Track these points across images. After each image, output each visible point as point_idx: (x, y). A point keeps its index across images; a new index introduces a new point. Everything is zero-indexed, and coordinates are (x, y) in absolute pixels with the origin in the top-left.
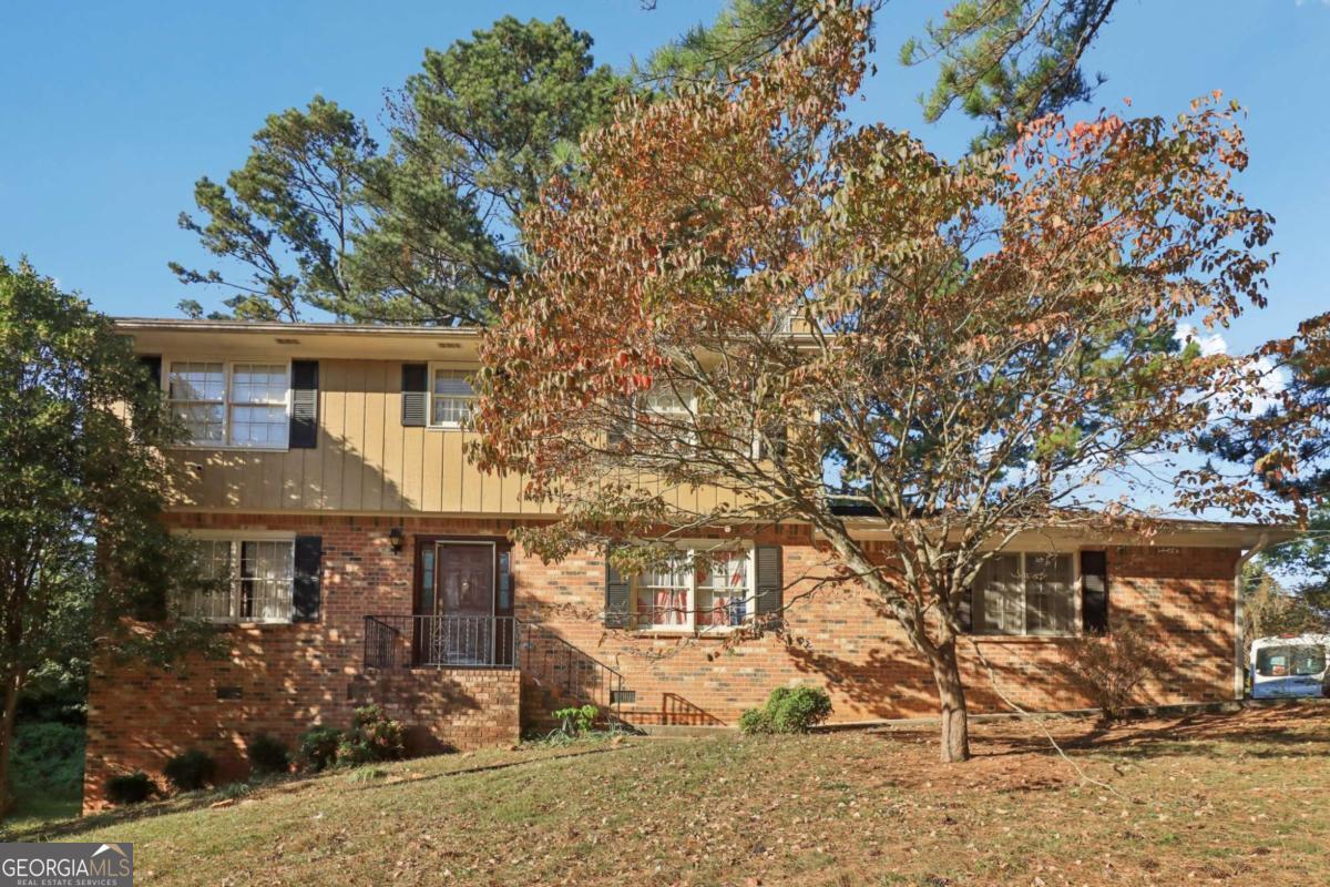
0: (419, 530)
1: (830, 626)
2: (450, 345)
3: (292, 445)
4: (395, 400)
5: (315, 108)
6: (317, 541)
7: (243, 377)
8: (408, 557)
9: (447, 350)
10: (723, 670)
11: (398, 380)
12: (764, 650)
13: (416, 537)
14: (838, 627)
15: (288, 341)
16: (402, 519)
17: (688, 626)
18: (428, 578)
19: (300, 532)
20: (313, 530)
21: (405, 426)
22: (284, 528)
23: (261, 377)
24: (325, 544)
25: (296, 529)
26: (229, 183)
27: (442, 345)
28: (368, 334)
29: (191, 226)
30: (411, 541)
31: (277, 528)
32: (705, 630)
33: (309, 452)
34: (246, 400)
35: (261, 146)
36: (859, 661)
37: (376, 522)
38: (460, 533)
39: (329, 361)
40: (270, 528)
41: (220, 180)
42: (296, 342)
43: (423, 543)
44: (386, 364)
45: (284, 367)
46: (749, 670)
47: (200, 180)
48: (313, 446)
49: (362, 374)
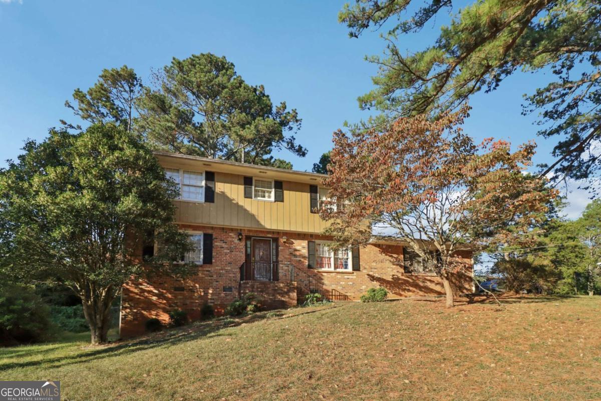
0: (246, 233)
1: (373, 270)
2: (263, 172)
3: (205, 201)
4: (242, 187)
5: (124, 69)
6: (211, 235)
7: (186, 175)
8: (243, 243)
9: (262, 174)
10: (344, 283)
11: (243, 181)
12: (355, 277)
13: (246, 236)
14: (376, 270)
15: (208, 165)
16: (241, 230)
17: (332, 269)
18: (249, 250)
19: (205, 232)
20: (210, 232)
21: (245, 197)
22: (200, 230)
23: (192, 176)
24: (214, 237)
25: (203, 231)
26: (88, 92)
27: (260, 172)
28: (239, 166)
29: (70, 106)
30: (244, 237)
31: (196, 230)
32: (338, 270)
33: (212, 204)
34: (188, 183)
35: (101, 80)
36: (389, 278)
37: (232, 230)
38: (261, 235)
39: (219, 173)
40: (194, 230)
41: (85, 90)
42: (210, 165)
43: (248, 238)
44: (238, 176)
45: (202, 173)
46: (351, 283)
47: (76, 89)
48: (213, 202)
49: (231, 178)
